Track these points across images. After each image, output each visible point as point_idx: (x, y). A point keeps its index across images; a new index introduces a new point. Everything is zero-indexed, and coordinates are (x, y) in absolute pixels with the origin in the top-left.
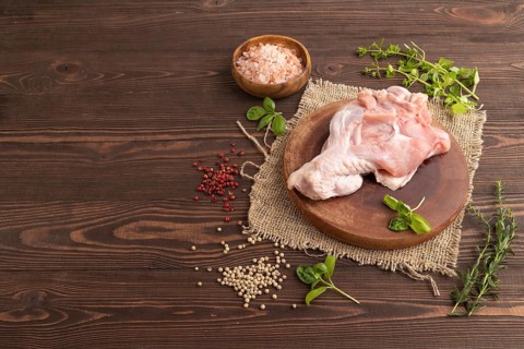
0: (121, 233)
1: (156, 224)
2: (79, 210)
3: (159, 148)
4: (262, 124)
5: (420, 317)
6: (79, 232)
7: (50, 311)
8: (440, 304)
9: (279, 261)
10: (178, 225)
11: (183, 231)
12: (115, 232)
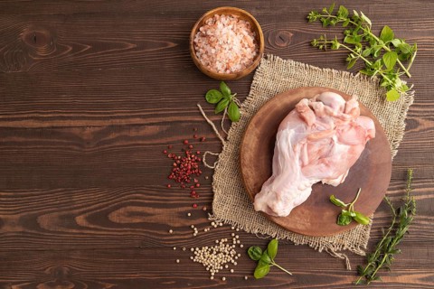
0: (114, 217)
1: (140, 209)
2: (78, 197)
3: (133, 133)
4: (220, 108)
5: (334, 284)
6: (82, 217)
7: (74, 282)
8: (349, 274)
9: (235, 242)
10: (157, 210)
11: (161, 215)
12: (110, 216)
